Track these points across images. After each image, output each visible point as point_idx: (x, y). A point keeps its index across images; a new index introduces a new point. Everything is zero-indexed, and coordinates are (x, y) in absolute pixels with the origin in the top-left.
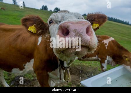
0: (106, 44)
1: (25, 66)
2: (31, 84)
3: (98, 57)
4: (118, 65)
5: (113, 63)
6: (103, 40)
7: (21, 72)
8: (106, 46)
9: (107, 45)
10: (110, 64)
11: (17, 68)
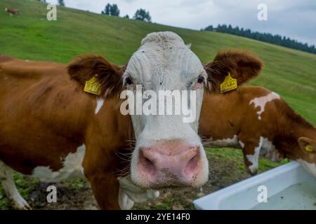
0: (259, 108)
1: (63, 160)
2: (76, 199)
3: (238, 140)
4: (286, 160)
5: (276, 155)
6: (253, 99)
7: (56, 174)
8: (259, 113)
9: (263, 110)
10: (268, 155)
11: (45, 165)
